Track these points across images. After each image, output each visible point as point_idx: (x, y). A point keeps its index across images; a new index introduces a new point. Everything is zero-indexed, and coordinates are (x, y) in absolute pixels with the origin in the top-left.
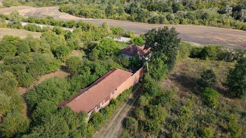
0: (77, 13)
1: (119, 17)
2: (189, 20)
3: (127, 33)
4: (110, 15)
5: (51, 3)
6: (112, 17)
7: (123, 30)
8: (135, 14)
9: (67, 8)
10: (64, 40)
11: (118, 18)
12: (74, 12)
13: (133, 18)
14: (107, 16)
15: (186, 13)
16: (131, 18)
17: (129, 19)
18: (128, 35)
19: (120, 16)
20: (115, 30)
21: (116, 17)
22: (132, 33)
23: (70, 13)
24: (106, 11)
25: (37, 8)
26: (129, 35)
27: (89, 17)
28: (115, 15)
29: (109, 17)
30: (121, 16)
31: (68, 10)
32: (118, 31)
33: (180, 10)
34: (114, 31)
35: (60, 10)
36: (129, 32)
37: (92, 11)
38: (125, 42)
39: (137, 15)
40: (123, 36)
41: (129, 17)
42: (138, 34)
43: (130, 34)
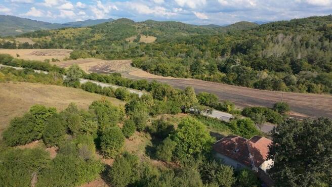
0: (152, 69)
1: (209, 77)
2: (324, 86)
3: (222, 104)
4: (197, 73)
5: (124, 55)
6: (200, 76)
7: (216, 99)
8: (233, 73)
9: (141, 62)
11: (207, 78)
12: (149, 67)
13: (231, 79)
14: (193, 75)
15: (315, 74)
16: (227, 80)
17: (225, 81)
18: (223, 107)
19: (210, 75)
20: (203, 98)
21: (206, 76)
22: (231, 105)
23: (144, 68)
24: (191, 68)
25: (107, 61)
26: (225, 108)
27: (168, 76)
28: (204, 74)
29: (195, 76)
30: (212, 76)
31: (141, 64)
32: (209, 99)
33: (305, 70)
34: (201, 99)
35: (132, 65)
36: (225, 103)
37: (172, 67)
38: (218, 118)
39: (237, 75)
40: (217, 108)
41: (224, 78)
42: (240, 105)
43: (227, 106)
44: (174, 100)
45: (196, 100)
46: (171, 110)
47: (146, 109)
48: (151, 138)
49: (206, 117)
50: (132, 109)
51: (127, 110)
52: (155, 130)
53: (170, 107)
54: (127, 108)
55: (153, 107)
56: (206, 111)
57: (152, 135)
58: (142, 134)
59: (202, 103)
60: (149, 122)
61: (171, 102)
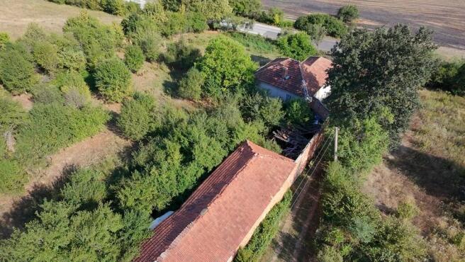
3: (267, 13)
7: (258, 6)
10: (122, 34)
18: (269, 17)
20: (239, 5)
22: (280, 14)
26: (271, 18)
32: (247, 6)
34: (236, 6)
36: (271, 10)
38: (262, 35)
40: (259, 20)
42: (292, 13)
43: (274, 15)
44: (196, 11)
45: (229, 9)
46: (193, 26)
47: (155, 27)
48: (169, 71)
49: (244, 35)
50: (133, 29)
51: (126, 31)
52: (173, 58)
53: (191, 22)
54: (126, 26)
55: (166, 24)
56: (245, 25)
57: (170, 65)
58: (155, 65)
59: (239, 13)
60: (162, 46)
61: (192, 14)
